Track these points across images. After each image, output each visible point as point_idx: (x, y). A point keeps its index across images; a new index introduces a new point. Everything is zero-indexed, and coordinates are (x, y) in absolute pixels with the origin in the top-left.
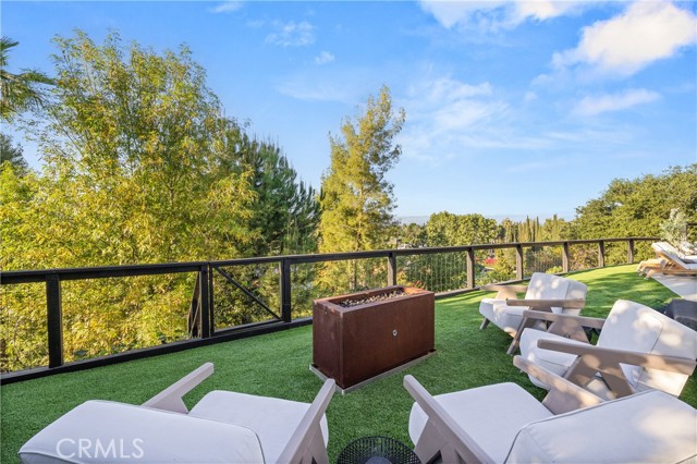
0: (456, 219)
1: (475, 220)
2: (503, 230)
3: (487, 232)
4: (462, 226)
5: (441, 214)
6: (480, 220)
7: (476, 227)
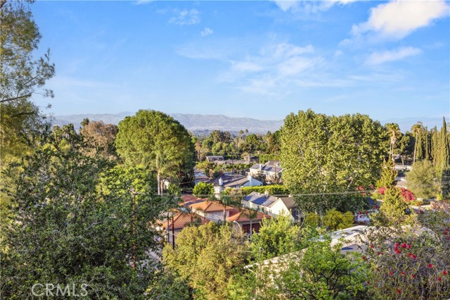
0: (326, 121)
1: (357, 124)
2: (412, 140)
3: (375, 144)
4: (336, 134)
5: (301, 113)
6: (366, 124)
7: (358, 136)
